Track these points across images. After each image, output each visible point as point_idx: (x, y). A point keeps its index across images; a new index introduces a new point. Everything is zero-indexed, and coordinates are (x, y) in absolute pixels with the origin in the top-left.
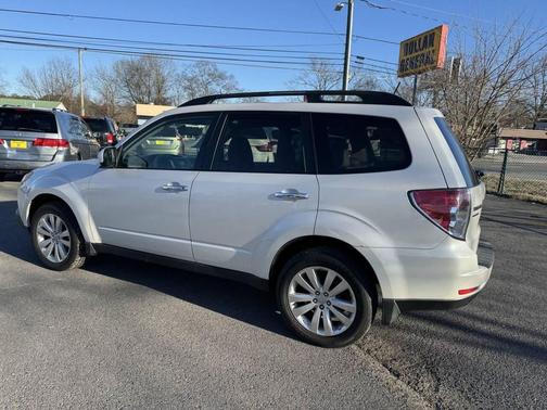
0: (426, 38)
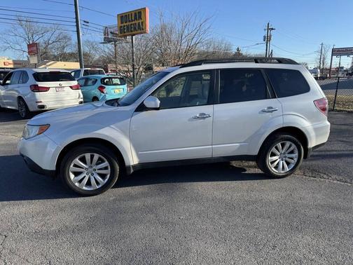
0: (135, 14)
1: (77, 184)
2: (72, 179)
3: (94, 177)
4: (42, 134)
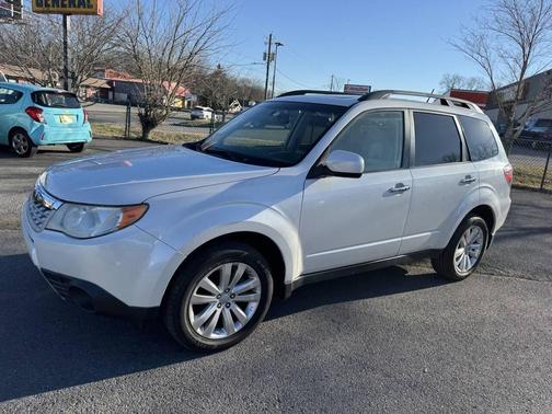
1: (199, 331)
2: (192, 320)
3: (231, 311)
4: (133, 226)
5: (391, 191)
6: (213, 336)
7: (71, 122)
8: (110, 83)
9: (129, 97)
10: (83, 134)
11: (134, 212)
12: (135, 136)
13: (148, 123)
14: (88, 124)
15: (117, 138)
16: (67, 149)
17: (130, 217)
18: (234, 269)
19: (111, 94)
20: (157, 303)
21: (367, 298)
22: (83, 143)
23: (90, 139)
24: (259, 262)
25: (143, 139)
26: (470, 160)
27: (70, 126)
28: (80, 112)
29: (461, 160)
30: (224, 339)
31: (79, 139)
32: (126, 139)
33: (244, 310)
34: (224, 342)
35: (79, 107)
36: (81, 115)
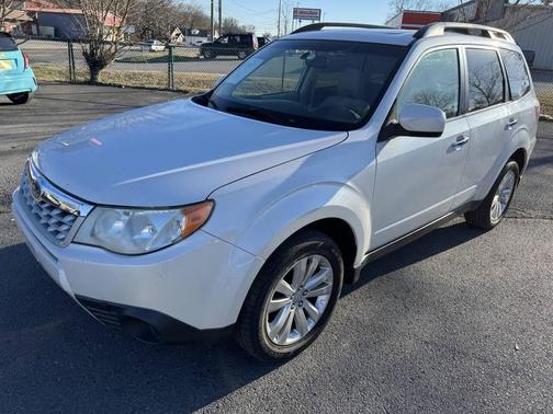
1: (275, 340)
2: (269, 330)
3: (304, 309)
4: (199, 232)
5: (453, 146)
6: (289, 341)
7: (10, 68)
8: (31, 13)
9: (56, 30)
10: (26, 82)
11: (197, 212)
12: (83, 79)
13: (96, 63)
14: (29, 68)
15: (61, 83)
16: (8, 100)
17: (194, 219)
18: (309, 262)
19: (34, 28)
20: (233, 320)
21: (415, 262)
22: (26, 94)
23: (35, 88)
24: (333, 251)
25: (92, 82)
26: (511, 99)
27: (9, 73)
28: (18, 54)
29: (503, 101)
30: (299, 341)
31: (22, 88)
32: (72, 83)
33: (314, 304)
34: (299, 345)
35: (17, 49)
36: (21, 59)
